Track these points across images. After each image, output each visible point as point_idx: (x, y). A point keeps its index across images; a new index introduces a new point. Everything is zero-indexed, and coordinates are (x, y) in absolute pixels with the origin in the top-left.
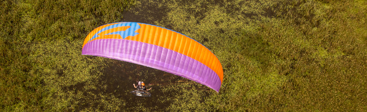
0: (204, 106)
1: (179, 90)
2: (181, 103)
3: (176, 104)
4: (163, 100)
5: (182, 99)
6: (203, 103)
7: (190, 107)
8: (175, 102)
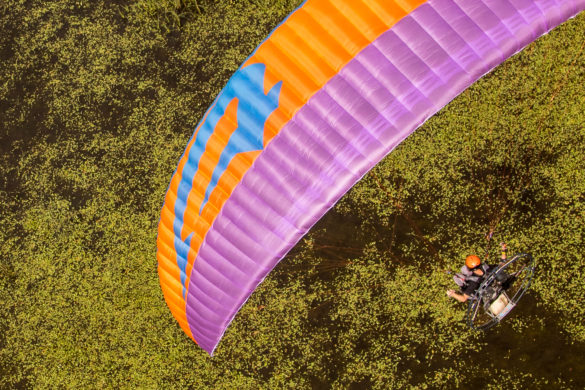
0: (138, 32)
1: (40, 58)
2: (71, 80)
3: (62, 92)
4: (18, 115)
5: (66, 68)
6: (128, 29)
7: (103, 67)
8: (56, 91)
